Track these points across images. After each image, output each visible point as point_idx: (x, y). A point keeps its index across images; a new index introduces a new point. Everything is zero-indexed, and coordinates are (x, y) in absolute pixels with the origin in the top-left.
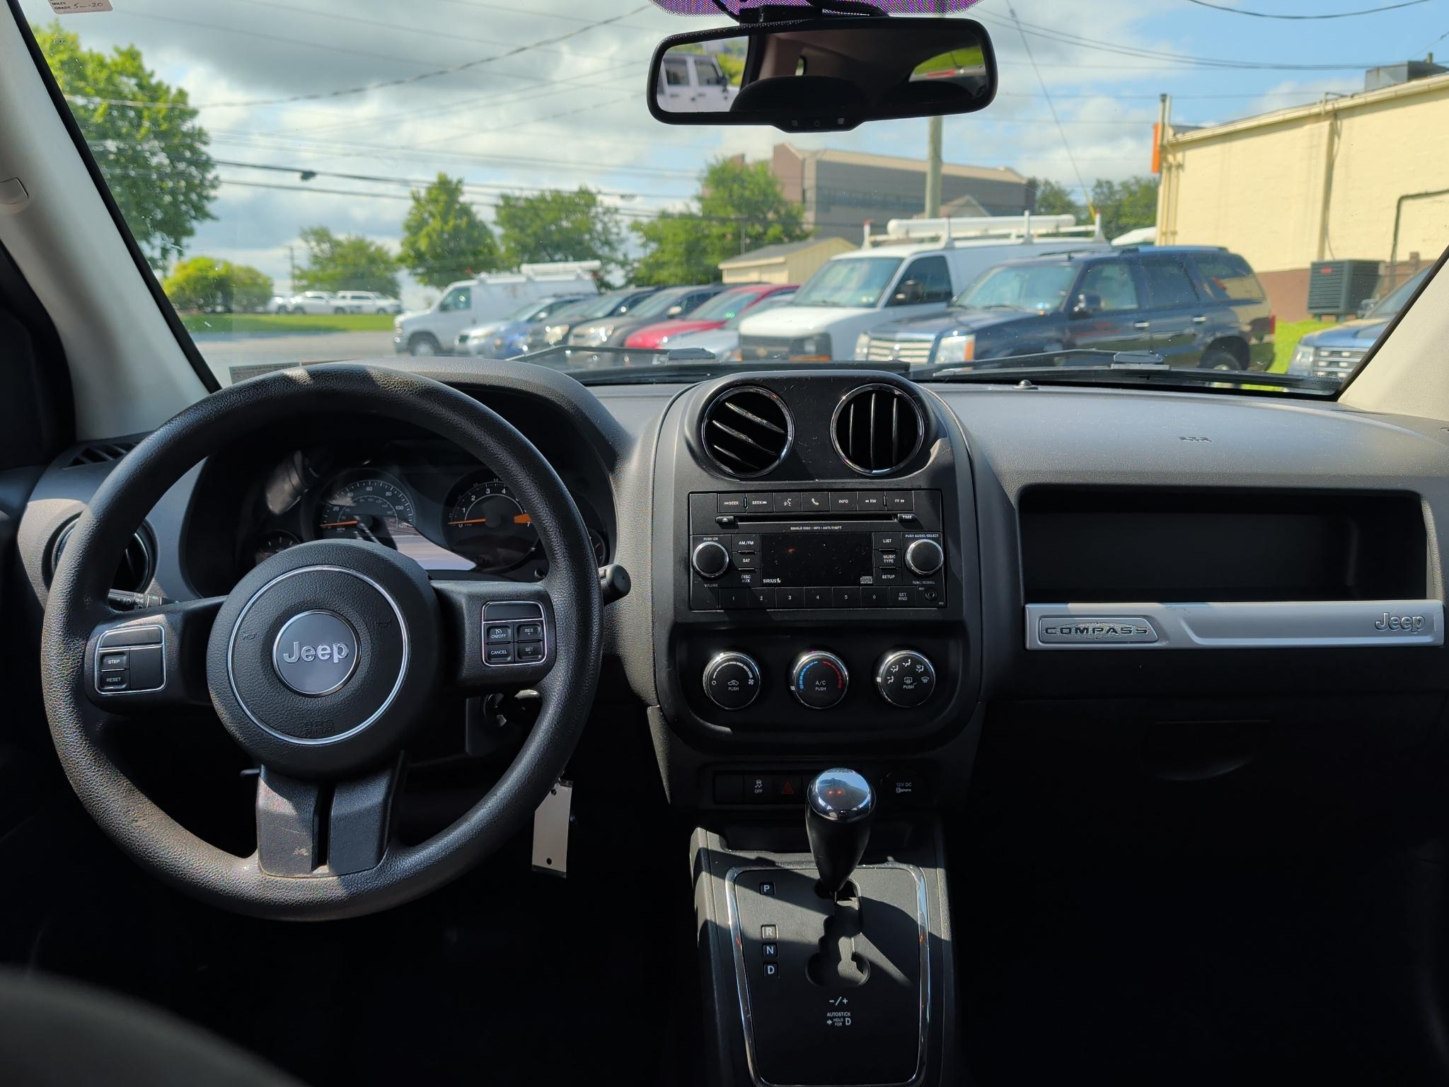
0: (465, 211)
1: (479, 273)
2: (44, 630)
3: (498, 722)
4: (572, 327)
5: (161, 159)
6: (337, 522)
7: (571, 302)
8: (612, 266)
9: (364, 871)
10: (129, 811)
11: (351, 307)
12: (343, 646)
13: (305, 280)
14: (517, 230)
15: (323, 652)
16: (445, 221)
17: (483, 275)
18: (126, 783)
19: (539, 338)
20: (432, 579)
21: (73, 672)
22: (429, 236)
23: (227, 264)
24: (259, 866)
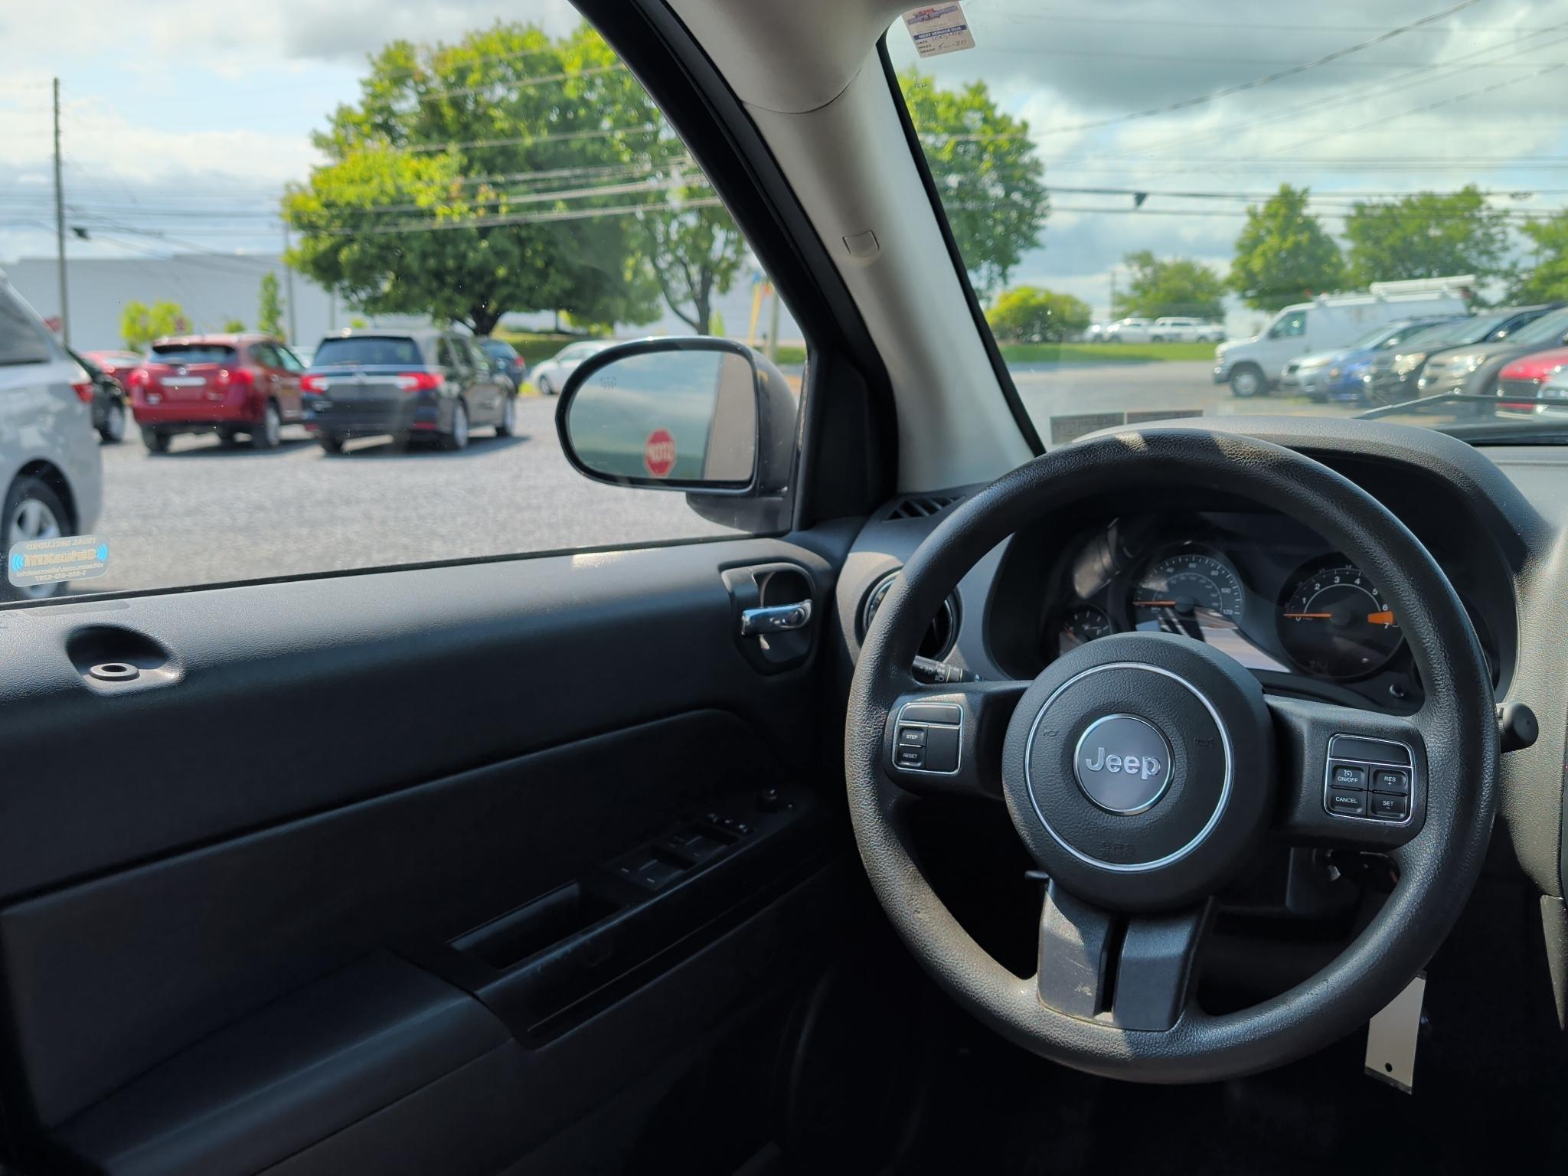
0: (1309, 225)
1: (1319, 294)
2: (851, 694)
3: (1329, 874)
4: (1429, 355)
5: (998, 191)
6: (1151, 601)
7: (1431, 326)
8: (1490, 279)
9: (1155, 1031)
10: (913, 900)
11: (1168, 334)
12: (1154, 762)
13: (1123, 306)
14: (1369, 244)
15: (1131, 765)
16: (1284, 239)
17: (1324, 297)
18: (912, 868)
19: (1386, 367)
20: (1266, 693)
21: (873, 741)
22: (1264, 254)
23: (1048, 293)
24: (1037, 995)
